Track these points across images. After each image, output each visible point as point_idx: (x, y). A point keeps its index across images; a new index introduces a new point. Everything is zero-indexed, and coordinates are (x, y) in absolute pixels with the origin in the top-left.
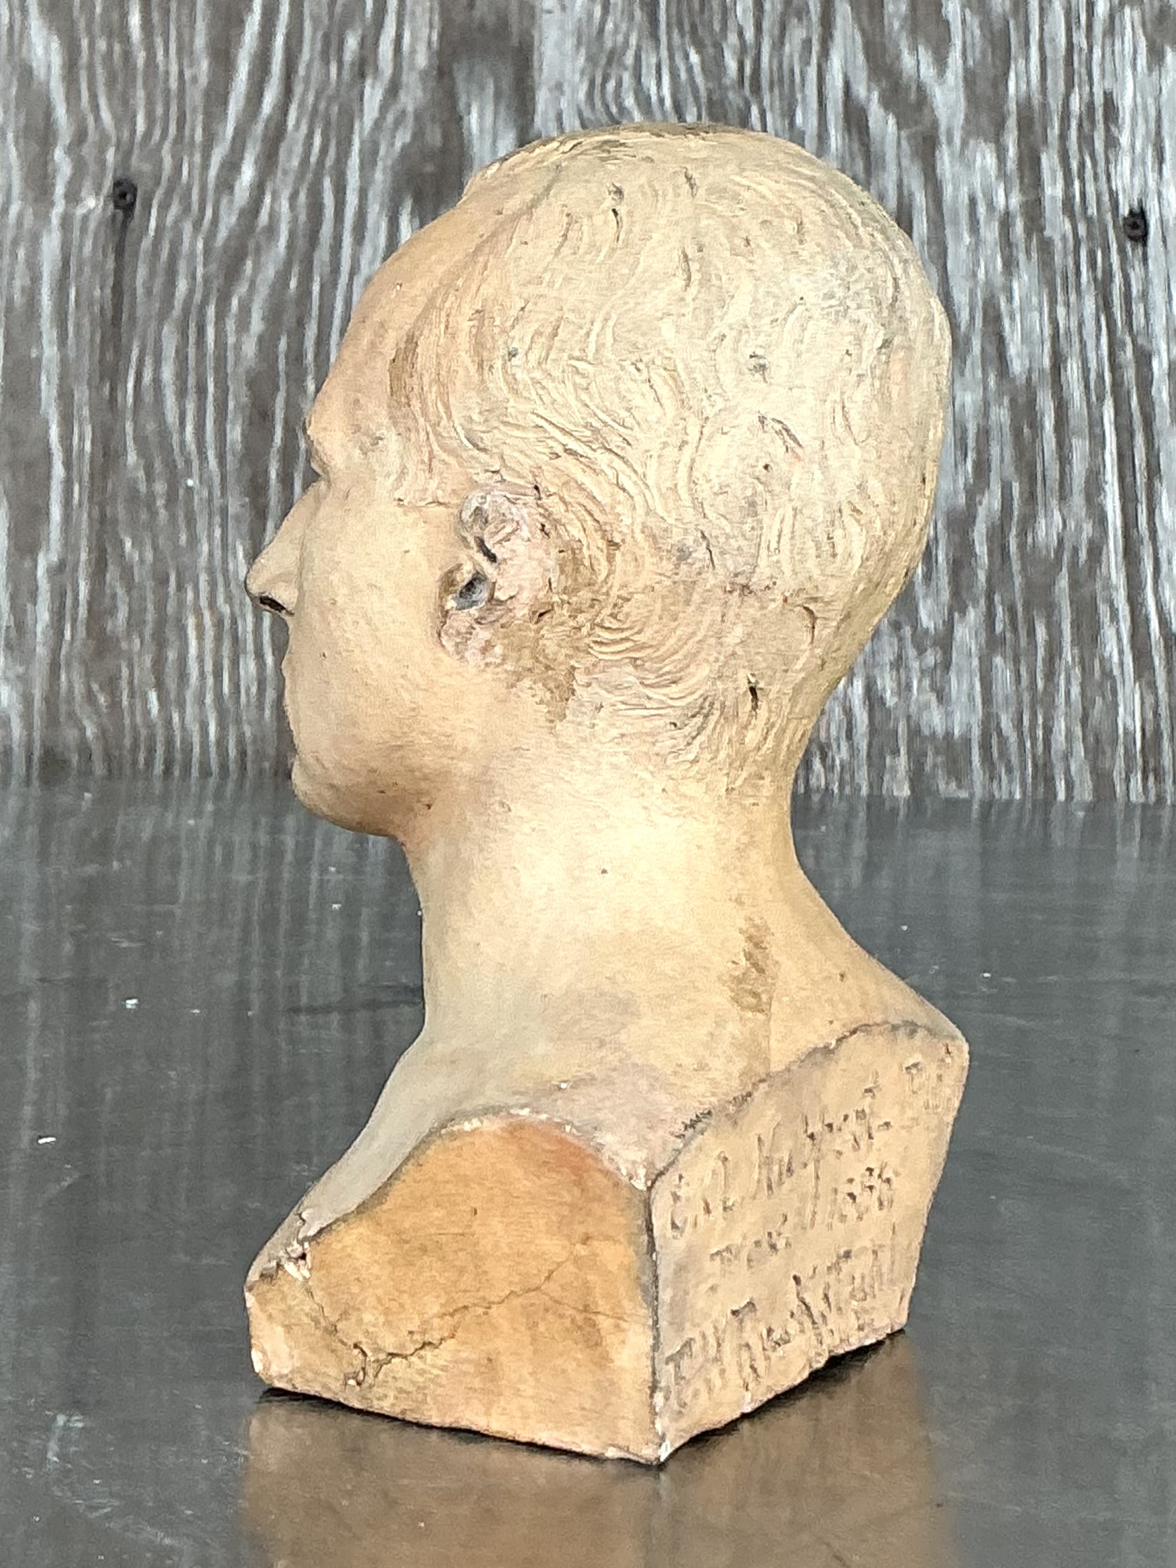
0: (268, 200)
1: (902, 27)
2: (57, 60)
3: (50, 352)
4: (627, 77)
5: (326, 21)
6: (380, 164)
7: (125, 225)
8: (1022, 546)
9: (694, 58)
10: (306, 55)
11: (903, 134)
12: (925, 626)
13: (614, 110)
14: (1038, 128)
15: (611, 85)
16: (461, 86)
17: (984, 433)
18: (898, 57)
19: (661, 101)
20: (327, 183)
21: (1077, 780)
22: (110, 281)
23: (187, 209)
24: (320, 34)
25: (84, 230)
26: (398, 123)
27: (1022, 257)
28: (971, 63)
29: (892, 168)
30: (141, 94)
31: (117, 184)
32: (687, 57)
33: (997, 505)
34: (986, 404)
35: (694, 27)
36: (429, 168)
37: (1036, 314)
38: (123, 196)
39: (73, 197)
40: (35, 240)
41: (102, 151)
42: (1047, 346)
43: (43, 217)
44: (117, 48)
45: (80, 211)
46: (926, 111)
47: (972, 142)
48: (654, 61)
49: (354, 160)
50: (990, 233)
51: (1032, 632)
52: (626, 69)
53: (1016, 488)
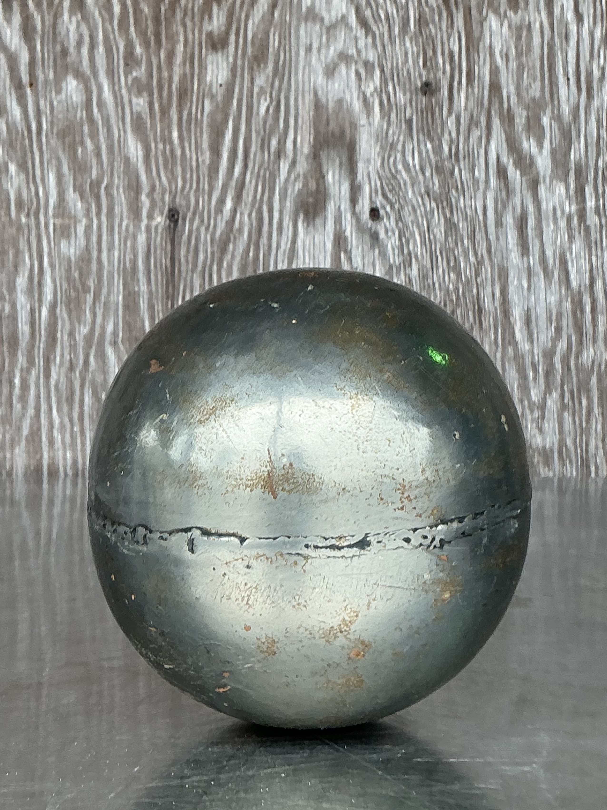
0: (238, 216)
1: (522, 129)
2: (140, 154)
3: (144, 288)
4: (399, 156)
5: (262, 133)
6: (288, 199)
7: (175, 230)
8: (576, 364)
9: (429, 146)
10: (253, 149)
11: (524, 179)
12: (533, 400)
13: (393, 171)
14: (584, 174)
15: (392, 160)
16: (324, 161)
17: (560, 315)
18: (521, 144)
19: (414, 166)
20: (265, 208)
21: (600, 467)
22: (169, 255)
23: (202, 221)
24: (259, 139)
25: (156, 231)
26: (295, 180)
27: (577, 234)
28: (554, 145)
29: (519, 196)
30: (179, 169)
31: (170, 210)
32: (426, 145)
33: (565, 346)
34: (561, 302)
35: (429, 131)
36: (311, 200)
37: (583, 261)
38: (173, 216)
39: (150, 217)
40: (135, 237)
41: (163, 194)
42: (588, 274)
43: (137, 227)
44: (168, 147)
45: (154, 223)
46: (534, 167)
47: (554, 182)
48: (411, 147)
49: (277, 196)
50: (563, 224)
51: (580, 403)
52: (398, 151)
53: (574, 338)
